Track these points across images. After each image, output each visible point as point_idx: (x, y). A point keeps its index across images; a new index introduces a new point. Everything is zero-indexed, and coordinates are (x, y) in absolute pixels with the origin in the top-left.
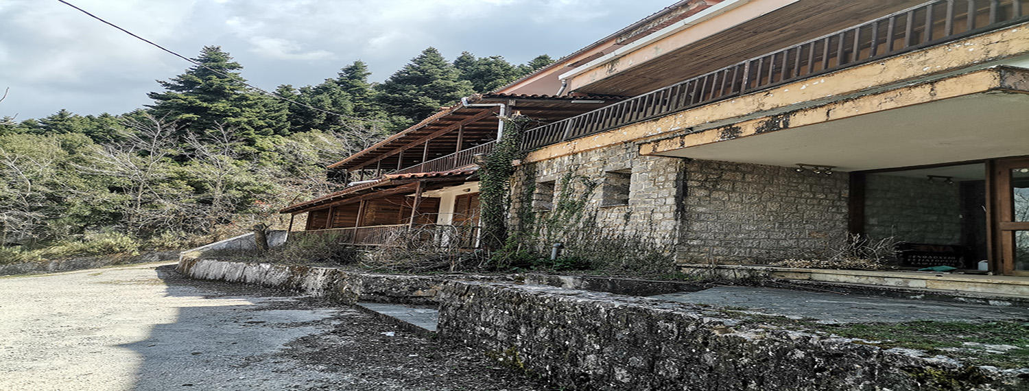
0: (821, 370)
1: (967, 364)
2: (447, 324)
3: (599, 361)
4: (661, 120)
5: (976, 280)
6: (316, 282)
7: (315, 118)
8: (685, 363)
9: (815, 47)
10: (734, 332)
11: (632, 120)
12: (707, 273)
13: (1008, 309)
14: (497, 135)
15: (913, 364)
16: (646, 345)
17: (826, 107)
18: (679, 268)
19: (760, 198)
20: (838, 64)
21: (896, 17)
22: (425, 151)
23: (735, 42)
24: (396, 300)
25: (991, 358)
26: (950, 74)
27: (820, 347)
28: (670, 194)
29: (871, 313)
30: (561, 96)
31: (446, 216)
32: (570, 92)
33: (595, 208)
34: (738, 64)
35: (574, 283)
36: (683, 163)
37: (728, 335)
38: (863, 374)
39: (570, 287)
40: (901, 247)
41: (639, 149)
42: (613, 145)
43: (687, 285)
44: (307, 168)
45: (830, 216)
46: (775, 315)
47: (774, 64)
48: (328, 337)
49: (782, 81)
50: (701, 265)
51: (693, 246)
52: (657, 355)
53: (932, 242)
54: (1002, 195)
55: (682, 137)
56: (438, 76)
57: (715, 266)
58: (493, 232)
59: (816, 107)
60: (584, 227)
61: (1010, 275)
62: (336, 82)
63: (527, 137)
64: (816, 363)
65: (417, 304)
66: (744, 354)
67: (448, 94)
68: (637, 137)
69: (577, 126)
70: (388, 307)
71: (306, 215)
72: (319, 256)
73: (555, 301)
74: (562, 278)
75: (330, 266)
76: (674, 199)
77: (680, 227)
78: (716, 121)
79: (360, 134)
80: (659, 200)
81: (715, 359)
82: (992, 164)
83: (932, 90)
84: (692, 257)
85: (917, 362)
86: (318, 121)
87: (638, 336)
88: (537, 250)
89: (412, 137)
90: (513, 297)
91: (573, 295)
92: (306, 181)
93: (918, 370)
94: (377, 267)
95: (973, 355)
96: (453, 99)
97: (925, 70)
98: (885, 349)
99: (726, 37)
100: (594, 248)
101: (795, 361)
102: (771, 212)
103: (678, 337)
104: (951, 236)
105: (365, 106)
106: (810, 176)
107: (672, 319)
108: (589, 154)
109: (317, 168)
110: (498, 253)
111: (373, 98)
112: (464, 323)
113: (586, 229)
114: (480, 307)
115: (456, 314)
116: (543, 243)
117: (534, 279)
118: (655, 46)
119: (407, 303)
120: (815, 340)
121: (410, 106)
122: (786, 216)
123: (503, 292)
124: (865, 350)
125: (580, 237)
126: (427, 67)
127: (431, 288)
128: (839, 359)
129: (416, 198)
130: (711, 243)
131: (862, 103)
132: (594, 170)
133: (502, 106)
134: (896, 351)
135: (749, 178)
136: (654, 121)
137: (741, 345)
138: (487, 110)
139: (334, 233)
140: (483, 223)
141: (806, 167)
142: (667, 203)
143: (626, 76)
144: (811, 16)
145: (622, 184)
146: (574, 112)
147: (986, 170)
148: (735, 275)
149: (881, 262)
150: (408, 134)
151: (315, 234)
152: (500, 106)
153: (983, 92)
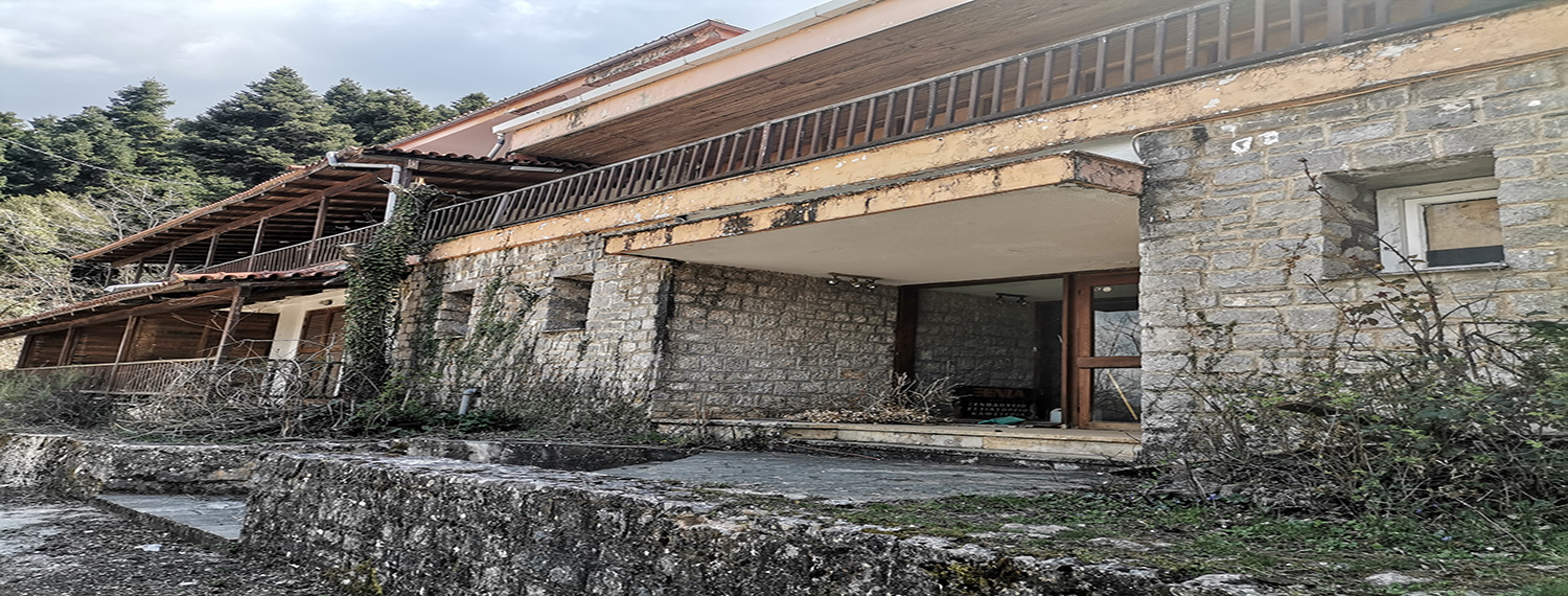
0: (818, 573)
1: (1000, 555)
2: (259, 526)
3: (504, 577)
4: (641, 202)
5: (1042, 436)
6: (23, 460)
7: (58, 172)
8: (632, 573)
9: (857, 110)
10: (706, 522)
11: (599, 202)
12: (695, 432)
13: (1075, 474)
14: (384, 214)
15: (935, 558)
16: (578, 548)
17: (865, 195)
18: (655, 425)
19: (778, 322)
20: (885, 136)
21: (959, 77)
22: (258, 235)
23: (755, 95)
24: (174, 488)
25: (1031, 545)
26: (1018, 158)
27: (819, 540)
28: (648, 314)
29: (901, 487)
30: (494, 159)
31: (286, 346)
32: (509, 153)
33: (534, 333)
34: (754, 126)
35: (489, 452)
36: (671, 267)
37: (696, 526)
38: (873, 576)
39: (482, 458)
40: (958, 391)
41: (605, 244)
42: (569, 237)
43: (663, 451)
44: (32, 258)
45: (871, 348)
46: (770, 494)
47: (803, 129)
48: (28, 558)
49: (812, 154)
50: (686, 421)
51: (678, 392)
52: (593, 563)
53: (999, 384)
54: (1082, 323)
55: (669, 228)
56: (294, 115)
57: (707, 422)
58: (365, 371)
59: (852, 194)
60: (515, 364)
61: (1086, 428)
62: (105, 114)
63: (435, 220)
64: (812, 564)
65: (213, 494)
66: (716, 555)
67: (310, 145)
68: (604, 227)
69: (515, 206)
70: (157, 500)
71: (21, 340)
72: (35, 413)
73: (443, 482)
74: (470, 444)
75: (56, 431)
76: (653, 321)
77: (660, 363)
78: (720, 208)
79: (142, 204)
80: (632, 322)
81: (676, 564)
82: (1071, 279)
83: (996, 178)
84: (675, 409)
85: (940, 556)
86: (61, 178)
87: (566, 534)
88: (438, 398)
89: (235, 211)
90: (375, 478)
91: (474, 472)
92: (29, 283)
93: (941, 568)
94: (148, 432)
95: (1011, 542)
96: (319, 153)
97: (991, 150)
98: (903, 539)
99: (742, 87)
100: (529, 396)
101: (784, 563)
102: (792, 341)
103: (625, 534)
104: (1022, 377)
105: (156, 155)
106: (847, 291)
107: (619, 506)
108: (530, 249)
109: (52, 259)
110: (368, 405)
111: (173, 143)
112: (290, 525)
113: (519, 366)
114: (319, 497)
115: (277, 508)
116: (448, 389)
117: (423, 448)
118: (641, 92)
119: (197, 492)
120: (814, 530)
121: (239, 160)
122: (812, 347)
123: (360, 470)
124: (877, 542)
125: (508, 378)
126: (275, 99)
127: (242, 466)
128: (843, 556)
129: (230, 315)
130: (704, 388)
131: (910, 192)
132: (537, 275)
133: (396, 168)
134: (915, 541)
135: (763, 292)
136: (632, 202)
137: (713, 541)
138: (370, 174)
139: (70, 373)
140: (349, 356)
141: (843, 279)
142: (643, 327)
143: (597, 133)
144: (858, 65)
145: (579, 298)
146: (514, 184)
147: (1064, 287)
148: (734, 435)
149: (932, 413)
150: (228, 207)
151: (34, 374)
152: (391, 169)
153: (1056, 185)
